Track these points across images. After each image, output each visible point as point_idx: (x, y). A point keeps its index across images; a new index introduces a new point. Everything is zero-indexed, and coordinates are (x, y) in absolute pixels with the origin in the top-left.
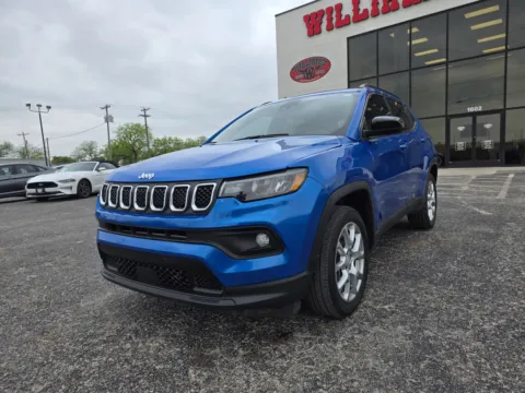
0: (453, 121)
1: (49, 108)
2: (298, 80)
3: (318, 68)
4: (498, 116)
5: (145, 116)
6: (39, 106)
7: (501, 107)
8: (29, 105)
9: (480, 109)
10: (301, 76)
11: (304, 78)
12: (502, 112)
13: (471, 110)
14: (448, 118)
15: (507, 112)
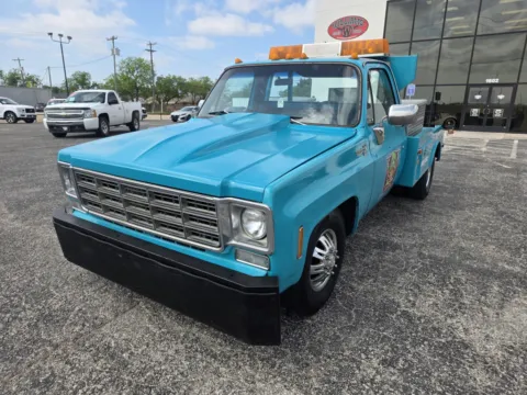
0: (472, 89)
1: (70, 38)
2: (335, 37)
3: (356, 27)
4: (511, 89)
5: (151, 51)
6: (61, 36)
7: (515, 81)
8: (51, 34)
9: (496, 81)
10: (339, 33)
11: (341, 36)
12: (515, 86)
13: (489, 81)
14: (468, 86)
15: (519, 86)
